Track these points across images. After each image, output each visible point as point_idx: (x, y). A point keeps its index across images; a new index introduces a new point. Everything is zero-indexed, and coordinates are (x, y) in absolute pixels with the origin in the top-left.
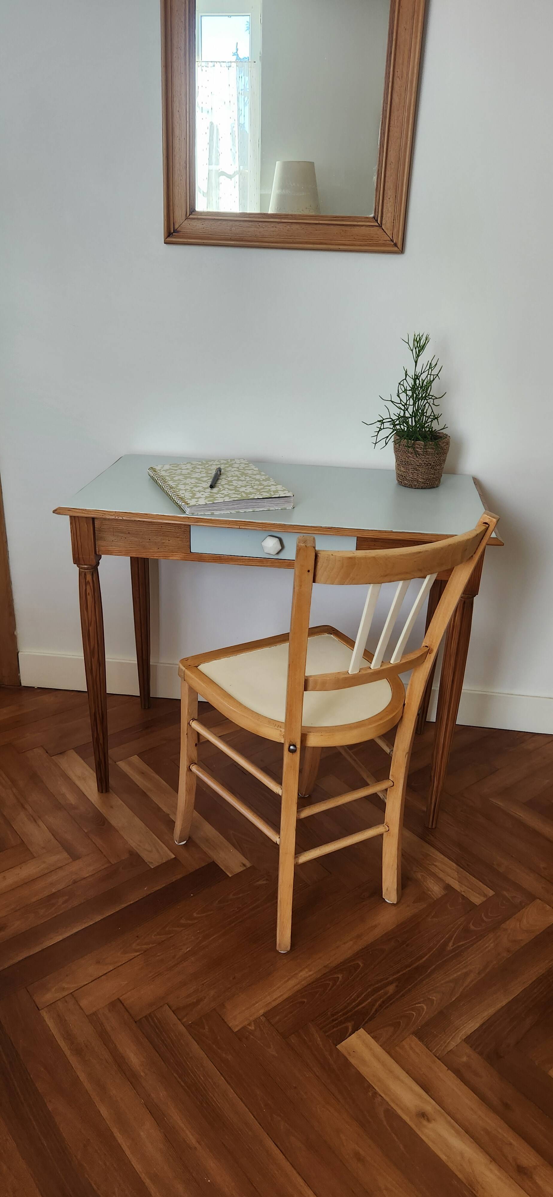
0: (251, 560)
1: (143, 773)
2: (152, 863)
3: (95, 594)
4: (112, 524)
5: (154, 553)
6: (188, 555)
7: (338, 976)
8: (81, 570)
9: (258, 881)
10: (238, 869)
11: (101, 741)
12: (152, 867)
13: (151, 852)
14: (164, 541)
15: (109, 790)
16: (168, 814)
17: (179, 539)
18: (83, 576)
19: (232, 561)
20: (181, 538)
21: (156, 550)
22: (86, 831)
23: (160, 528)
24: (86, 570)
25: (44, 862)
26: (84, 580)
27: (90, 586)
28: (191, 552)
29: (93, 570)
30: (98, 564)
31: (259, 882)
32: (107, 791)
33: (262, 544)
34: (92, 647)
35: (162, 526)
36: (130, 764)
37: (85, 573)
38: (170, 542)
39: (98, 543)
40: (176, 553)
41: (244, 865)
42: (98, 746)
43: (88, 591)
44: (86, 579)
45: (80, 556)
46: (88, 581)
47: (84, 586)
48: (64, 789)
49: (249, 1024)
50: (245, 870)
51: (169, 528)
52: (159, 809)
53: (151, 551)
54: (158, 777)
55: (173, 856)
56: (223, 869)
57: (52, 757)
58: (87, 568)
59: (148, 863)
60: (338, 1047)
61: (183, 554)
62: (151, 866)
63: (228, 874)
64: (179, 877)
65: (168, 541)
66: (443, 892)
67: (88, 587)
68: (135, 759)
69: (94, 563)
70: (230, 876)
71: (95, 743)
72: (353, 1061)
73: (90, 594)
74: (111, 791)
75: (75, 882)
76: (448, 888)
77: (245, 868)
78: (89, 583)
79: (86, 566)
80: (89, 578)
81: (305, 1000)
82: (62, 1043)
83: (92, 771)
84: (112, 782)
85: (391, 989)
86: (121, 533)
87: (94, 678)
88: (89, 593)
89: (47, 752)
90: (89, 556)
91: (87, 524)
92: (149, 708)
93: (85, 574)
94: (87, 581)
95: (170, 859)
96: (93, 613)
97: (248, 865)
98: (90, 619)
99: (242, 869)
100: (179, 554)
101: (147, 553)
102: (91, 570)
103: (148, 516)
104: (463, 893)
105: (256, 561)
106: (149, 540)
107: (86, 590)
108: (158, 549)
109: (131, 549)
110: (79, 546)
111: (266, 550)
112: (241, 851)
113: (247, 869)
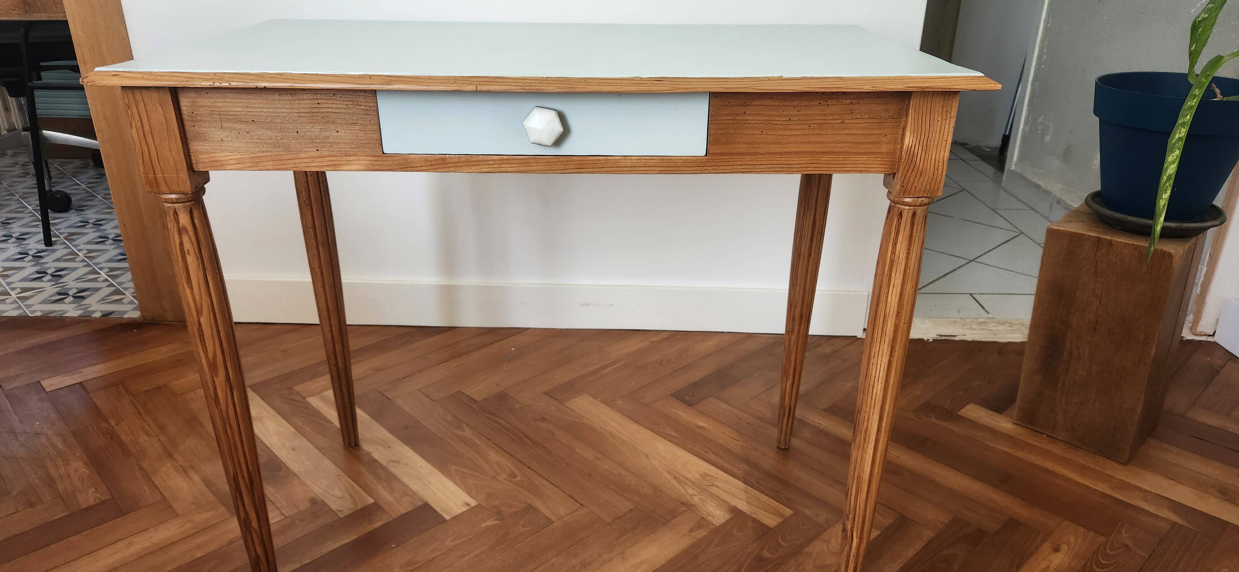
3: (203, 252)
4: (217, 104)
5: (311, 160)
6: (381, 158)
8: (166, 205)
11: (255, 524)
14: (327, 134)
17: (357, 127)
18: (172, 217)
19: (467, 166)
20: (361, 124)
21: (314, 154)
23: (317, 106)
24: (175, 205)
26: (175, 224)
27: (189, 237)
28: (384, 153)
29: (192, 203)
30: (203, 191)
33: (524, 123)
34: (211, 356)
35: (320, 102)
37: (175, 209)
38: (339, 134)
39: (195, 146)
40: (356, 158)
42: (251, 533)
43: (187, 245)
44: (178, 222)
45: (159, 176)
46: (184, 228)
47: (177, 236)
51: (335, 106)
53: (303, 155)
58: (177, 199)
61: (369, 158)
65: (335, 134)
67: (186, 240)
73: (192, 252)
78: (187, 232)
79: (173, 196)
80: (185, 219)
86: (237, 122)
87: (224, 414)
88: (188, 250)
90: (178, 174)
91: (161, 106)
93: (175, 213)
94: (181, 225)
96: (203, 288)
98: (198, 302)
100: (361, 158)
101: (297, 161)
102: (188, 204)
103: (285, 77)
105: (516, 162)
106: (295, 134)
107: (181, 244)
108: (318, 150)
109: (261, 154)
110: (154, 155)
111: (534, 137)
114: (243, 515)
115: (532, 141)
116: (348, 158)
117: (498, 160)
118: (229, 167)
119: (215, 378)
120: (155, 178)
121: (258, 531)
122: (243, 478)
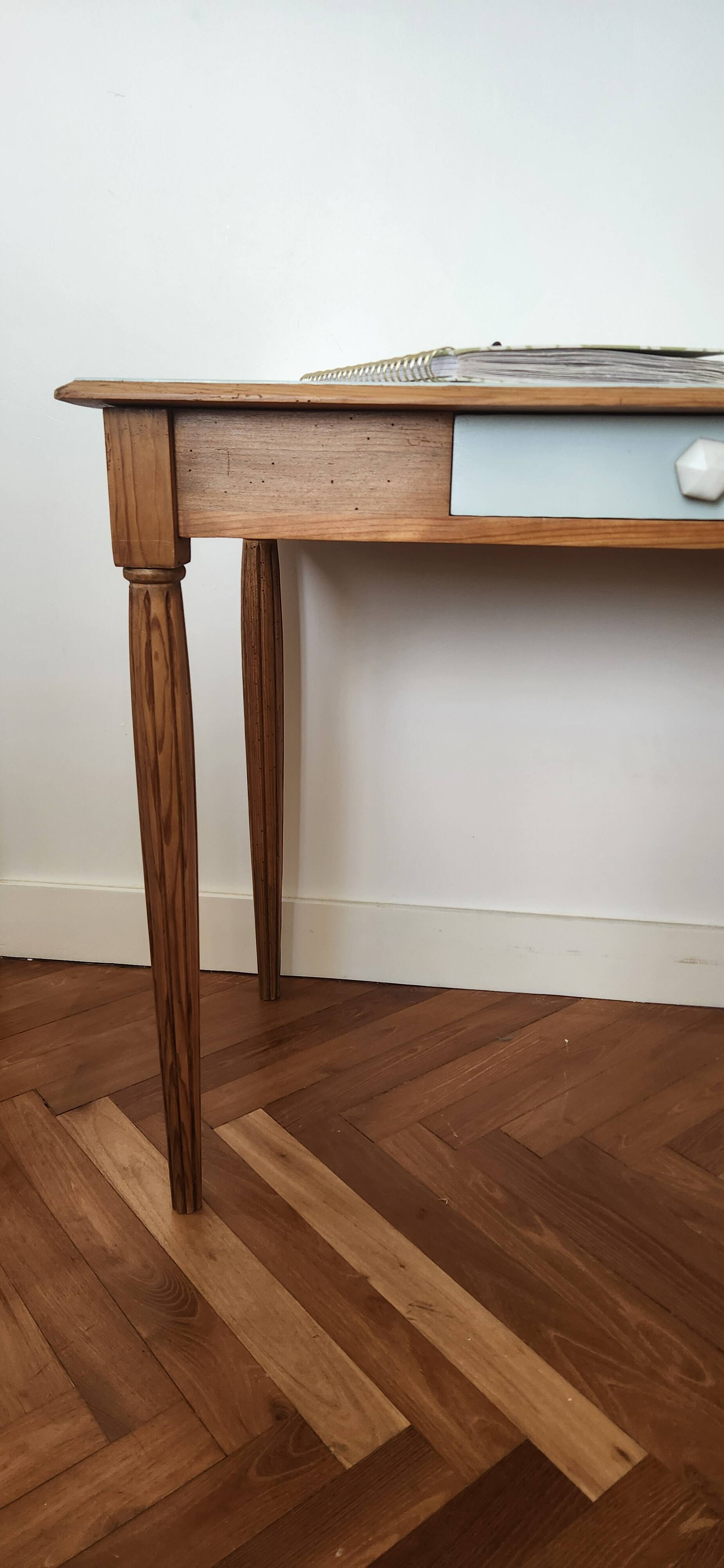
0: (632, 529)
1: (283, 1156)
2: (343, 1448)
3: (175, 659)
5: (344, 524)
6: (444, 522)
8: (135, 586)
9: (683, 1518)
10: (611, 1472)
11: (184, 1075)
12: (348, 1466)
13: (335, 1406)
14: (374, 484)
15: (201, 1207)
16: (367, 1277)
17: (418, 475)
18: (141, 603)
19: (571, 535)
20: (425, 470)
21: (350, 513)
22: (145, 1335)
23: (366, 442)
24: (149, 586)
25: (23, 1449)
26: (144, 615)
27: (161, 635)
28: (450, 515)
29: (170, 585)
30: (182, 572)
31: (690, 1520)
32: (197, 1208)
33: (679, 463)
34: (163, 814)
35: (370, 435)
36: (249, 1133)
37: (147, 592)
38: (391, 484)
39: (188, 501)
40: (407, 523)
41: (623, 1454)
42: (176, 1089)
43: (156, 647)
44: (148, 612)
45: (135, 541)
46: (156, 621)
47: (144, 633)
48: (87, 1206)
50: (629, 1475)
51: (391, 442)
52: (337, 1259)
53: (336, 516)
54: (321, 1164)
55: (406, 1423)
56: (565, 1471)
57: (59, 1118)
58: (153, 577)
59: (332, 1449)
61: (428, 522)
62: (341, 1458)
63: (585, 1490)
64: (436, 1502)
65: (385, 484)
67: (155, 636)
68: (259, 1118)
69: (169, 559)
70: (593, 1498)
71: (168, 1080)
73: (161, 656)
74: (206, 1206)
75: (115, 1527)
77: (629, 1467)
78: (159, 627)
79: (148, 572)
80: (157, 609)
83: (156, 1154)
84: (209, 1183)
86: (250, 465)
88: (156, 654)
89: (46, 1105)
90: (160, 539)
91: (152, 435)
92: (277, 998)
93: (147, 597)
94: (152, 617)
95: (395, 1433)
96: (168, 711)
97: (637, 1454)
98: (158, 732)
99: (622, 1468)
100: (419, 521)
102: (165, 586)
103: (336, 389)
105: (648, 529)
106: (328, 485)
107: (149, 644)
108: (357, 509)
109: (278, 515)
110: (132, 510)
111: (689, 488)
112: (595, 1398)
113: (639, 1468)
114: (170, 1059)
115: (686, 491)
116: (399, 522)
117: (621, 527)
118: (229, 533)
119: (165, 845)
120: (129, 544)
121: (188, 1087)
122: (180, 1002)
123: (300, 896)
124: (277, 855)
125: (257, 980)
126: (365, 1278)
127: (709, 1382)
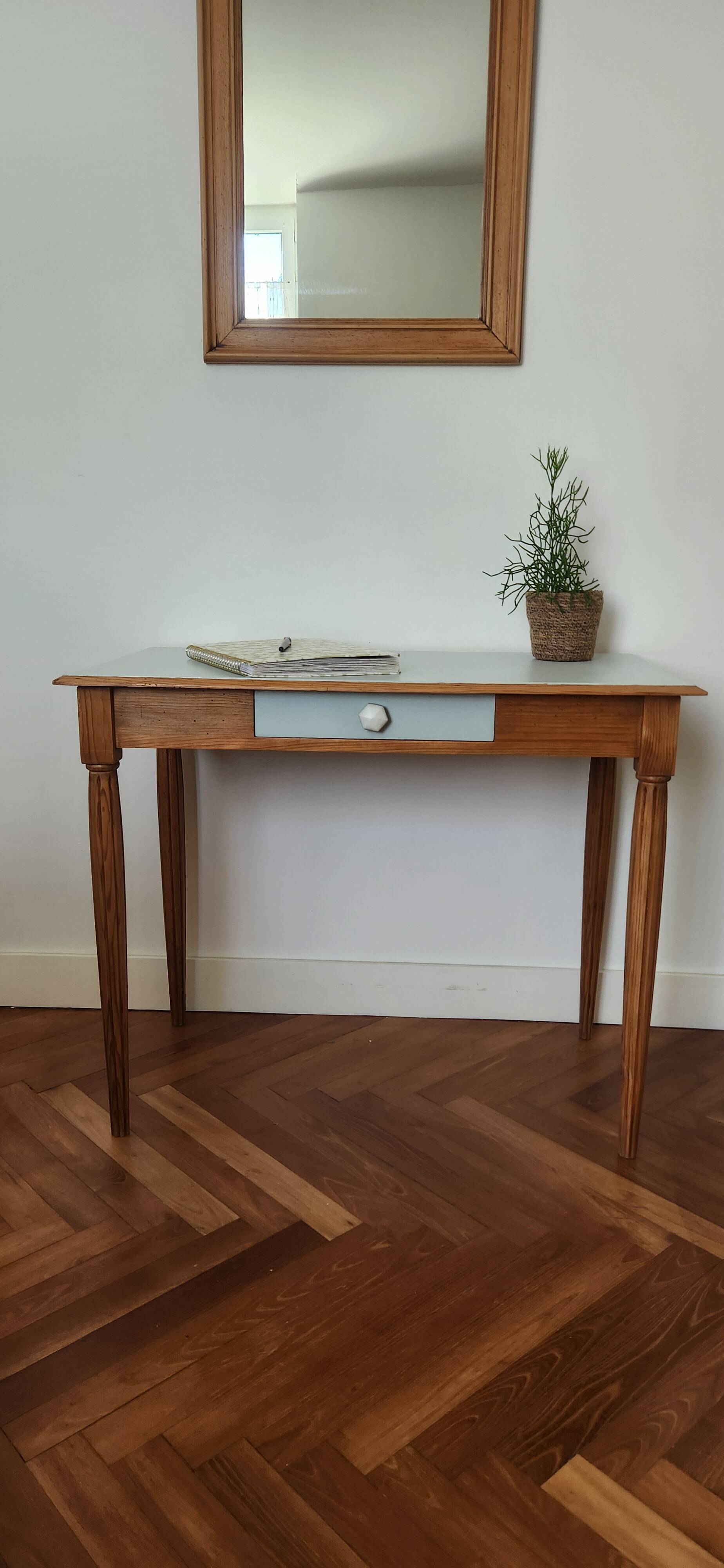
0: (344, 743)
1: (180, 1107)
2: (203, 1228)
3: (114, 810)
4: (140, 700)
5: (201, 741)
6: (252, 740)
7: (524, 1375)
8: (92, 773)
9: (374, 1244)
10: (341, 1229)
12: (205, 1234)
13: (200, 1213)
14: (215, 722)
15: (129, 1133)
17: (238, 717)
18: (96, 782)
19: (315, 747)
20: (241, 715)
21: (204, 736)
22: (95, 1190)
23: (211, 702)
24: (99, 773)
25: (30, 1237)
26: (97, 788)
27: (106, 797)
28: (255, 736)
29: (111, 772)
30: (118, 763)
31: (377, 1245)
32: (126, 1134)
33: (360, 715)
34: (107, 894)
35: (213, 699)
36: (159, 1097)
37: (99, 776)
38: (224, 722)
39: (120, 730)
40: (233, 740)
41: (350, 1223)
42: (114, 1057)
43: (103, 804)
44: (99, 787)
45: (93, 751)
46: (103, 790)
47: (97, 797)
48: (59, 1136)
49: (389, 1461)
50: (351, 1230)
51: (223, 702)
52: (209, 1154)
53: (197, 737)
54: (203, 1110)
55: (237, 1217)
56: (318, 1231)
57: (39, 1094)
58: (102, 768)
59: (197, 1229)
60: (544, 1487)
61: (244, 740)
62: (202, 1233)
63: (326, 1237)
64: (248, 1245)
65: (222, 722)
66: (666, 1245)
67: (103, 799)
68: (167, 1089)
69: (111, 760)
70: (330, 1240)
71: (109, 1052)
72: (572, 1508)
73: (106, 809)
74: (131, 1133)
75: (80, 1263)
76: (672, 1237)
77: (352, 1227)
78: (105, 793)
79: (100, 766)
80: (104, 784)
81: (477, 1416)
82: (67, 1515)
83: (103, 1110)
84: (133, 1122)
85: (614, 1390)
86: (152, 713)
87: (110, 943)
88: (103, 808)
89: (31, 1088)
90: (106, 749)
91: (102, 700)
92: (183, 1025)
93: (99, 779)
94: (101, 788)
95: (231, 1221)
97: (357, 1222)
98: (104, 848)
99: (348, 1228)
100: (239, 740)
101: (192, 742)
102: (108, 773)
104: (696, 1244)
105: (352, 744)
106: (193, 722)
107: (99, 803)
108: (208, 734)
109: (167, 736)
110: (91, 735)
111: (366, 725)
112: (343, 1204)
113: (356, 1228)
114: (110, 1038)
115: (365, 727)
116: (229, 740)
117: (338, 742)
118: (142, 746)
119: (107, 912)
120: (89, 752)
121: (121, 1055)
122: (116, 1003)
123: (199, 956)
124: (182, 926)
125: (169, 1015)
126: (224, 1161)
127: (405, 1194)
